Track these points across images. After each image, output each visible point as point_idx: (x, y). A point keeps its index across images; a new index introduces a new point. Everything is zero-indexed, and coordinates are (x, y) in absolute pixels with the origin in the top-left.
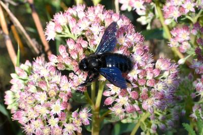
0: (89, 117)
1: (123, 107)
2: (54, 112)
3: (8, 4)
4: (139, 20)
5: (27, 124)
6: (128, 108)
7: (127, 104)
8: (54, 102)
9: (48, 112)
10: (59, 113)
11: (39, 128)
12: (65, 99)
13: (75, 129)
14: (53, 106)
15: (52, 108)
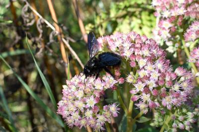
0: (118, 111)
1: (146, 103)
2: (89, 105)
3: (68, 41)
4: (167, 49)
5: (68, 116)
6: (150, 104)
7: (149, 100)
8: (89, 97)
9: (84, 106)
10: (92, 106)
11: (77, 120)
12: (97, 95)
13: (106, 120)
14: (88, 101)
15: (87, 102)
